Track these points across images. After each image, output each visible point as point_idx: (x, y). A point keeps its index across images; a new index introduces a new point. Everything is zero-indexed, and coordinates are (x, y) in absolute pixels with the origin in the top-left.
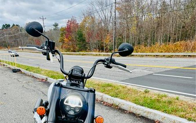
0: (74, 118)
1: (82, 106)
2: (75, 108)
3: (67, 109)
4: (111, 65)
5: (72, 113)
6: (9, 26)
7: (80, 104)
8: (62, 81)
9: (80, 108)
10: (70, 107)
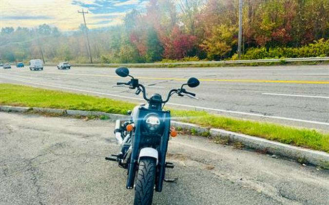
0: (155, 133)
1: (159, 123)
2: (154, 125)
3: (149, 126)
4: (182, 94)
5: (152, 129)
6: (12, 29)
7: (158, 122)
8: (144, 105)
9: (158, 125)
10: (151, 125)
